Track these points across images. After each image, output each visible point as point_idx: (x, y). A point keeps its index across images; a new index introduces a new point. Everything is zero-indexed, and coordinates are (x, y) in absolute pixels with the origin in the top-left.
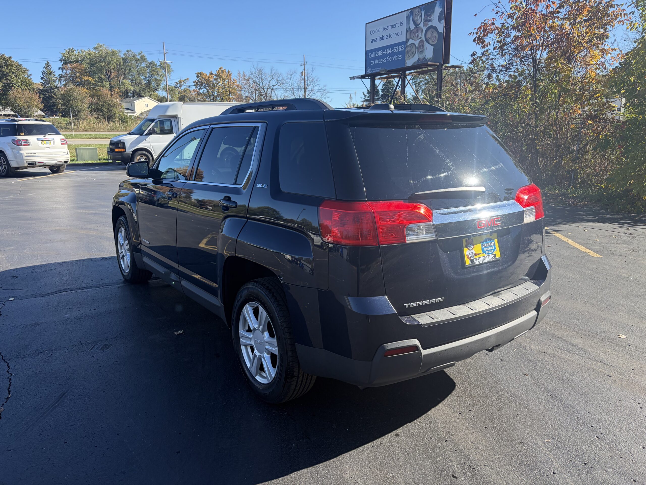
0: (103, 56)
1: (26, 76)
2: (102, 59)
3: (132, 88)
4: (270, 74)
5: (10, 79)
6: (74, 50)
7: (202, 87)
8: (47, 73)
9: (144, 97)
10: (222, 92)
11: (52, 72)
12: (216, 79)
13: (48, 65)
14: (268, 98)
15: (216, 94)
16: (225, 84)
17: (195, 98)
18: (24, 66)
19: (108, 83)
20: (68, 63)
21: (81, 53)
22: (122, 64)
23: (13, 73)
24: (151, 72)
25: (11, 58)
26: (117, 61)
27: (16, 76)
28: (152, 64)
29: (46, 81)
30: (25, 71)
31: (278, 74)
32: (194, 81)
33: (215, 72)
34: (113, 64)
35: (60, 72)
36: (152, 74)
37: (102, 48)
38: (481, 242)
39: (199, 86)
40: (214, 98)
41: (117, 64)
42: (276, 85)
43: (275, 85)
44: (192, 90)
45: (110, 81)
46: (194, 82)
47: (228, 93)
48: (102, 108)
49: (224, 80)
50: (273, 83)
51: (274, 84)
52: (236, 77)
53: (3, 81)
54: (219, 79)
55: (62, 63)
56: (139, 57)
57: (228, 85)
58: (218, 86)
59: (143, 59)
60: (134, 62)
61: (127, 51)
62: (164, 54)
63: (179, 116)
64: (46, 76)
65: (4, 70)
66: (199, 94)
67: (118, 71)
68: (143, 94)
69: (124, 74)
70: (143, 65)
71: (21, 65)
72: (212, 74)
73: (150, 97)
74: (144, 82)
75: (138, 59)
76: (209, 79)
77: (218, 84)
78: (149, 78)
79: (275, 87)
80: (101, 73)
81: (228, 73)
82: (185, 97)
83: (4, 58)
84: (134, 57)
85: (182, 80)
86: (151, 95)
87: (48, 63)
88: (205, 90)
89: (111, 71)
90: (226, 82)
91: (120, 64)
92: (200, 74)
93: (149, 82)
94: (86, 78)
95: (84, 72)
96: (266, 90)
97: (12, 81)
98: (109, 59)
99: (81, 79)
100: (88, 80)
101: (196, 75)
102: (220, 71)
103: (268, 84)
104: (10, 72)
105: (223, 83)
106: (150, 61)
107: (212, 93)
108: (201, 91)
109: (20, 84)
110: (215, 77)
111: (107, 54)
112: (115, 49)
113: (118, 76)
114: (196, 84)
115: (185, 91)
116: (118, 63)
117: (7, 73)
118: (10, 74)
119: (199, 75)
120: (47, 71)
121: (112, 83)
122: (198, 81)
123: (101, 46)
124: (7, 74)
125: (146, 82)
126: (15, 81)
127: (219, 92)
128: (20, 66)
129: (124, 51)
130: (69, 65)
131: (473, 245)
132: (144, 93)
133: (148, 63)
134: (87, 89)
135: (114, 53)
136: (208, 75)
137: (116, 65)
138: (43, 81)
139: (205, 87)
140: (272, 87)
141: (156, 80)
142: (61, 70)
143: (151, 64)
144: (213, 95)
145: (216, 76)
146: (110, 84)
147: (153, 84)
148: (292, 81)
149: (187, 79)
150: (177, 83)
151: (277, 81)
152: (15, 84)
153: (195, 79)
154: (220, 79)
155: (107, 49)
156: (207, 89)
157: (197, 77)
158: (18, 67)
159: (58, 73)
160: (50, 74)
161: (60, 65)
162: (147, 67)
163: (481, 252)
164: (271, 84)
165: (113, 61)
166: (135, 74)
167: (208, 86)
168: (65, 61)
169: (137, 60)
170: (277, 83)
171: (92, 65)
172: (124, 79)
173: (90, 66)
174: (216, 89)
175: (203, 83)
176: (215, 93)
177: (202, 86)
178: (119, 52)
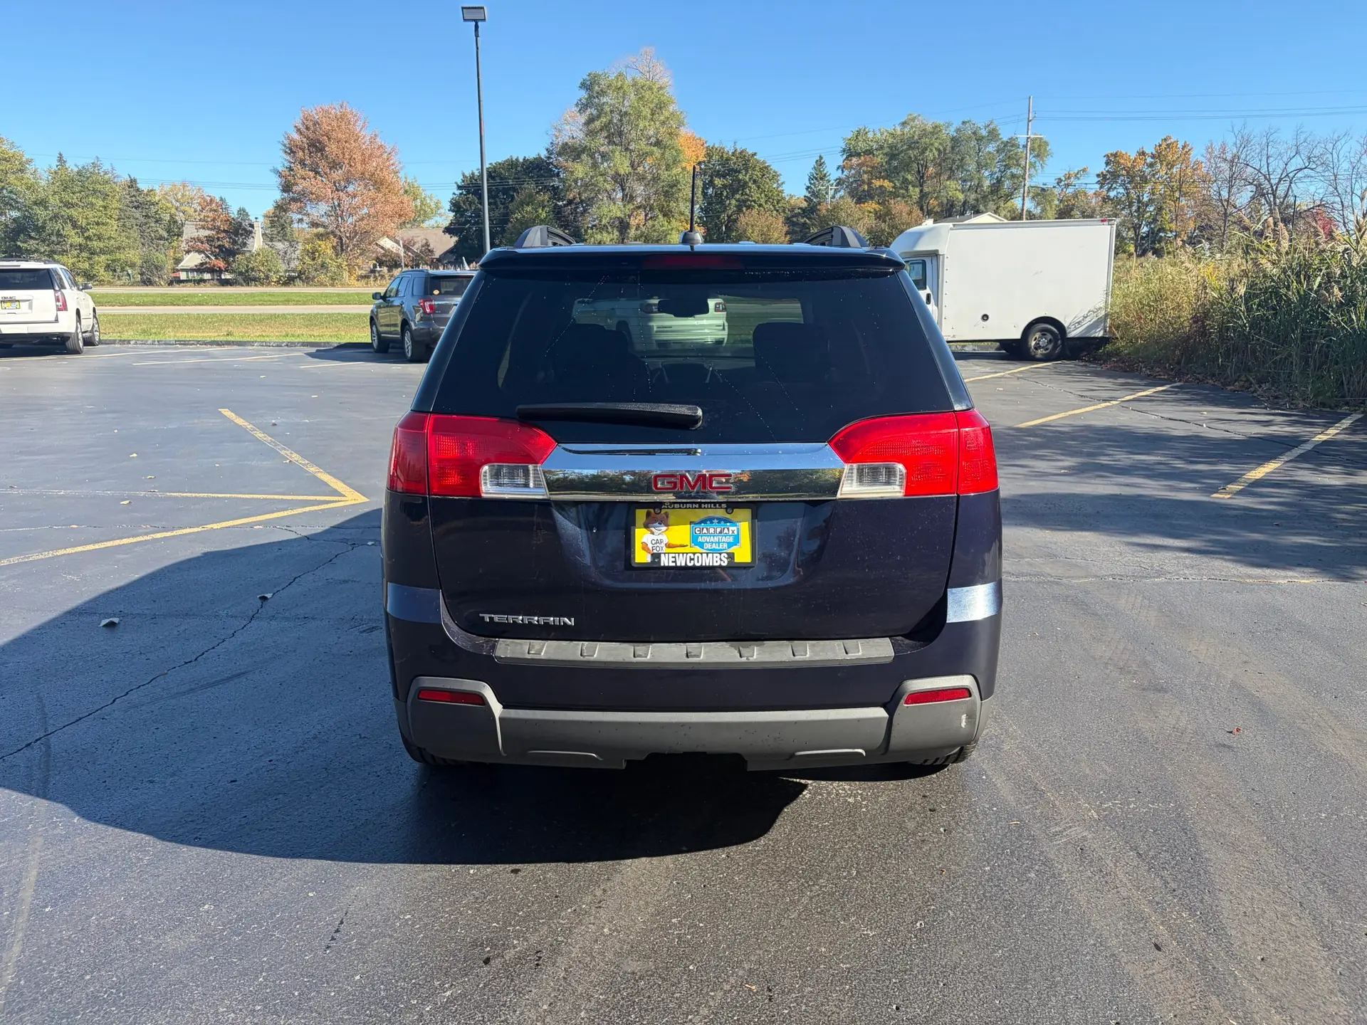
0: (916, 137)
1: (775, 186)
2: (912, 144)
3: (961, 197)
4: (1291, 143)
5: (748, 192)
6: (867, 130)
7: (1114, 185)
8: (816, 179)
9: (983, 213)
10: (1162, 192)
11: (825, 175)
12: (1151, 165)
13: (820, 163)
14: (1278, 201)
15: (1146, 199)
16: (1172, 173)
17: (1094, 211)
18: (774, 167)
19: (917, 190)
20: (854, 156)
21: (879, 135)
22: (949, 149)
23: (755, 182)
24: (1003, 161)
25: (755, 154)
26: (940, 144)
27: (759, 187)
28: (1012, 143)
29: (813, 194)
30: (775, 177)
31: (1313, 141)
32: (1099, 172)
33: (1150, 150)
34: (932, 150)
35: (839, 174)
36: (1005, 166)
37: (916, 122)
38: (691, 523)
39: (1108, 183)
40: (1139, 208)
41: (938, 150)
42: (1306, 168)
43: (1301, 169)
44: (1091, 193)
45: (921, 186)
46: (1098, 176)
47: (1177, 194)
48: (887, 239)
49: (1171, 165)
50: (1297, 162)
51: (1299, 167)
52: (1202, 156)
53: (737, 196)
54: (1159, 165)
55: (845, 156)
56: (984, 133)
57: (1178, 177)
58: (1153, 179)
59: (993, 135)
60: (973, 143)
61: (964, 123)
62: (1029, 121)
63: (940, 253)
64: (814, 184)
65: (741, 177)
66: (1106, 199)
67: (940, 165)
68: (981, 207)
69: (951, 169)
70: (991, 148)
71: (769, 166)
72: (1143, 153)
73: (995, 213)
74: (987, 183)
75: (983, 137)
76: (1134, 167)
77: (1154, 175)
78: (998, 175)
79: (1300, 175)
80: (908, 170)
81: (1183, 149)
82: (1072, 209)
83: (745, 156)
84: (974, 133)
85: (1071, 172)
86: (997, 208)
87: (821, 158)
88: (1121, 190)
89: (926, 166)
90: (1174, 170)
91: (945, 150)
92: (1115, 155)
93: (999, 181)
94: (877, 183)
95: (876, 172)
96: (1273, 182)
97: (752, 197)
98: (925, 143)
99: (869, 184)
100: (881, 187)
101: (1105, 159)
102: (1164, 146)
103: (1282, 166)
104: (750, 179)
105: (1166, 173)
106: (1005, 139)
107: (1138, 196)
108: (1112, 194)
109: (762, 201)
110: (1149, 160)
111: (924, 134)
112: (940, 122)
113: (938, 175)
114: (1103, 179)
115: (1075, 196)
116: (942, 149)
117: (746, 183)
118: (750, 185)
119: (1112, 159)
120: (818, 175)
121: (926, 190)
122: (1108, 171)
123: (913, 120)
124: (745, 185)
125: (992, 182)
126: (756, 196)
127: (1153, 194)
128: (766, 168)
129: (957, 124)
130: (854, 160)
131: (667, 525)
132: (985, 206)
133: (1002, 143)
134: (879, 203)
135: (936, 130)
136: (1133, 157)
137: (936, 154)
138: (809, 192)
139: (1123, 185)
140: (1291, 175)
141: (1013, 176)
142: (840, 171)
143: (1006, 144)
144: (1139, 201)
145: (1153, 156)
146: (921, 191)
147: (1007, 184)
148: (1335, 156)
149: (1084, 170)
150: (1060, 180)
151: (1309, 158)
152: (754, 201)
153: (1102, 168)
154: (1162, 164)
155: (924, 121)
156: (1126, 189)
157: (1107, 164)
158: (765, 169)
159: (834, 174)
160: (821, 179)
161: (840, 160)
162: (998, 152)
163: (687, 542)
164: (1291, 168)
165: (932, 144)
166: (972, 167)
167: (1129, 183)
168: (850, 153)
169: (979, 139)
170: (1307, 164)
171: (892, 156)
172: (949, 178)
173: (891, 159)
174: (1148, 187)
175: (1119, 176)
176: (1145, 195)
177: (1117, 182)
178: (948, 127)
